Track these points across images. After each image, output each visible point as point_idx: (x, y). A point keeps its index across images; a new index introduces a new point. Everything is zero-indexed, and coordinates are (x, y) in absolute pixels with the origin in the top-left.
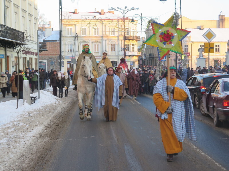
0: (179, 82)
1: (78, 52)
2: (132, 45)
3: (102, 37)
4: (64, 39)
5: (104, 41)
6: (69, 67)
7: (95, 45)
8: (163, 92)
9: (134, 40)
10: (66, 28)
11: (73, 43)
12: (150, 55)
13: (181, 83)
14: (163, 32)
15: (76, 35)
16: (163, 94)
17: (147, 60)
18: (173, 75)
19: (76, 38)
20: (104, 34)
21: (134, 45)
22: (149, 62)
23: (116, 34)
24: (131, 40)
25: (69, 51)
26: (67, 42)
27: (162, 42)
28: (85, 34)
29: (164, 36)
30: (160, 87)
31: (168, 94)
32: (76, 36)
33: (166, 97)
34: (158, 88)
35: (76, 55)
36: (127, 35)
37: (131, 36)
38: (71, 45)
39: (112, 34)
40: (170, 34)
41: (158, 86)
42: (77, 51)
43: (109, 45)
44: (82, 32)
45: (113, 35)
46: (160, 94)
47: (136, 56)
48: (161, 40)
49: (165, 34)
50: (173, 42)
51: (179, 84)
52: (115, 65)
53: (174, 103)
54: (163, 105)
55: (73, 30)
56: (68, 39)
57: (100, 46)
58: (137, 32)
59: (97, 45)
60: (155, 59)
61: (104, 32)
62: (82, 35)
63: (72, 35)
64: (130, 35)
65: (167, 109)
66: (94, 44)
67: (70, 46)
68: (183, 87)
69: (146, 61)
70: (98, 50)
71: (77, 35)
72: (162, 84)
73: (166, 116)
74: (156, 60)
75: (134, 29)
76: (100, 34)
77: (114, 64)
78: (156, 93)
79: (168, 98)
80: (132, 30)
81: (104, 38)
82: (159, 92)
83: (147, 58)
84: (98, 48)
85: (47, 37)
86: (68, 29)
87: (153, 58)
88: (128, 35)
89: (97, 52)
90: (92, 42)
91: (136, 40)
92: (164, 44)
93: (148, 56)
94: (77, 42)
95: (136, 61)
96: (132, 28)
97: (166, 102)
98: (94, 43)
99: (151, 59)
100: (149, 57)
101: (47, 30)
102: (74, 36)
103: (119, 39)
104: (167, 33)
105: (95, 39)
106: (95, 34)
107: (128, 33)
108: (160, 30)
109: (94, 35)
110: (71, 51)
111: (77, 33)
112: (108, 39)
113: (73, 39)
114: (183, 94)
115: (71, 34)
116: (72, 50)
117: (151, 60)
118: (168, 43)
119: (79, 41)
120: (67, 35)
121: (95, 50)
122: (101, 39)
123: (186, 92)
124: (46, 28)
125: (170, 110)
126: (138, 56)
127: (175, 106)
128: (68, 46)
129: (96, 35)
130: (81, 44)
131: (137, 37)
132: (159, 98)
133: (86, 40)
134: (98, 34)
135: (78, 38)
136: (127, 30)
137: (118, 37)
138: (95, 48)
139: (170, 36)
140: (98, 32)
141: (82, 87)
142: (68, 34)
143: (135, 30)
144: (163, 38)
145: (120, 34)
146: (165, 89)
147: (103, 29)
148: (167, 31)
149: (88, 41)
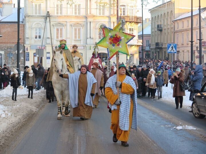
0: (127, 78)
1: (50, 40)
2: (130, 29)
3: (86, 17)
4: (30, 20)
5: (89, 24)
6: (37, 61)
7: (76, 30)
8: (113, 87)
9: (133, 22)
10: (33, 3)
11: (43, 26)
12: (157, 44)
13: (129, 79)
14: (112, 36)
15: (47, 14)
16: (113, 88)
17: (153, 52)
18: (123, 72)
19: (46, 18)
20: (89, 13)
21: (132, 29)
22: (155, 55)
23: (107, 13)
24: (129, 23)
25: (36, 38)
26: (34, 24)
27: (111, 44)
28: (61, 13)
29: (113, 39)
30: (111, 82)
31: (117, 89)
32: (48, 16)
33: (115, 91)
34: (109, 83)
35: (47, 44)
36: (122, 15)
37: (129, 17)
38: (40, 29)
39: (100, 14)
40: (118, 37)
41: (110, 81)
42: (48, 38)
43: (96, 29)
44: (56, 9)
45: (102, 15)
46: (110, 88)
47: (135, 45)
48: (110, 42)
49: (114, 37)
50: (120, 44)
51: (127, 80)
52: (104, 59)
53: (122, 96)
54: (112, 98)
55: (43, 6)
56: (35, 20)
57: (82, 31)
58: (138, 11)
59: (78, 29)
60: (164, 50)
61: (89, 10)
62: (56, 14)
63: (42, 15)
64: (126, 15)
65: (116, 101)
66: (73, 28)
67: (38, 30)
68: (131, 82)
69: (151, 53)
70: (79, 37)
71: (49, 14)
72: (113, 79)
73: (115, 108)
74: (165, 52)
75: (134, 5)
76: (83, 13)
77: (103, 57)
78: (107, 87)
79: (117, 92)
80: (129, 8)
81: (89, 20)
82: (109, 86)
83: (152, 49)
84: (79, 33)
85: (5, 17)
86: (36, 5)
87: (161, 49)
88: (124, 14)
89: (77, 39)
90: (71, 25)
91: (136, 22)
92: (113, 45)
93: (154, 47)
94: (48, 24)
95: (136, 53)
96: (130, 5)
97: (115, 95)
98: (74, 26)
99: (158, 50)
100: (156, 48)
101: (6, 6)
102: (44, 16)
103: (110, 21)
104: (115, 37)
105: (75, 20)
106: (76, 13)
107: (124, 12)
108: (110, 34)
109: (74, 14)
110: (40, 37)
111: (48, 12)
112: (94, 21)
113: (43, 20)
114: (130, 89)
115: (39, 13)
116: (42, 37)
117: (159, 52)
118: (116, 45)
119: (52, 23)
120: (34, 14)
121: (75, 37)
122: (84, 20)
123: (132, 86)
124: (3, 4)
125: (118, 102)
126: (138, 45)
127: (123, 98)
128: (36, 30)
129: (77, 15)
130: (55, 27)
131: (137, 18)
132: (109, 92)
133: (62, 22)
134: (79, 13)
135: (50, 19)
136: (122, 7)
137: (109, 17)
138: (76, 34)
139: (119, 39)
140: (79, 10)
141: (57, 83)
142: (36, 13)
143: (134, 8)
144: (112, 40)
145: (112, 13)
146: (114, 84)
147: (87, 5)
148: (116, 35)
149: (65, 23)
